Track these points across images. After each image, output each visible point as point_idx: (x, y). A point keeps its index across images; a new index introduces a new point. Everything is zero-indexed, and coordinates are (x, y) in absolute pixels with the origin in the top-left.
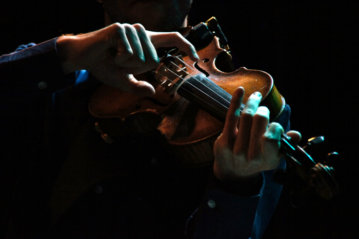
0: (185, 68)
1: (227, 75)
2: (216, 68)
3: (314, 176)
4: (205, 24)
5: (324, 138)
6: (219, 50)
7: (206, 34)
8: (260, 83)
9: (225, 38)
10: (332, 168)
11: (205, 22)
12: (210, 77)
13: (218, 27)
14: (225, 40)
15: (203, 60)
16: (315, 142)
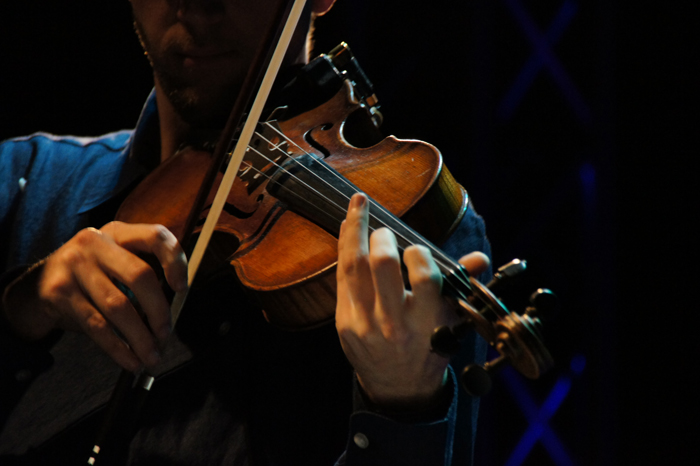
0: (284, 143)
1: (362, 152)
2: (343, 140)
3: (505, 336)
4: (328, 57)
5: (527, 264)
6: (352, 105)
7: (328, 76)
8: (418, 164)
9: (368, 82)
10: (537, 320)
11: (327, 54)
12: (330, 158)
13: (352, 62)
14: (367, 86)
15: (322, 125)
16: (508, 273)
